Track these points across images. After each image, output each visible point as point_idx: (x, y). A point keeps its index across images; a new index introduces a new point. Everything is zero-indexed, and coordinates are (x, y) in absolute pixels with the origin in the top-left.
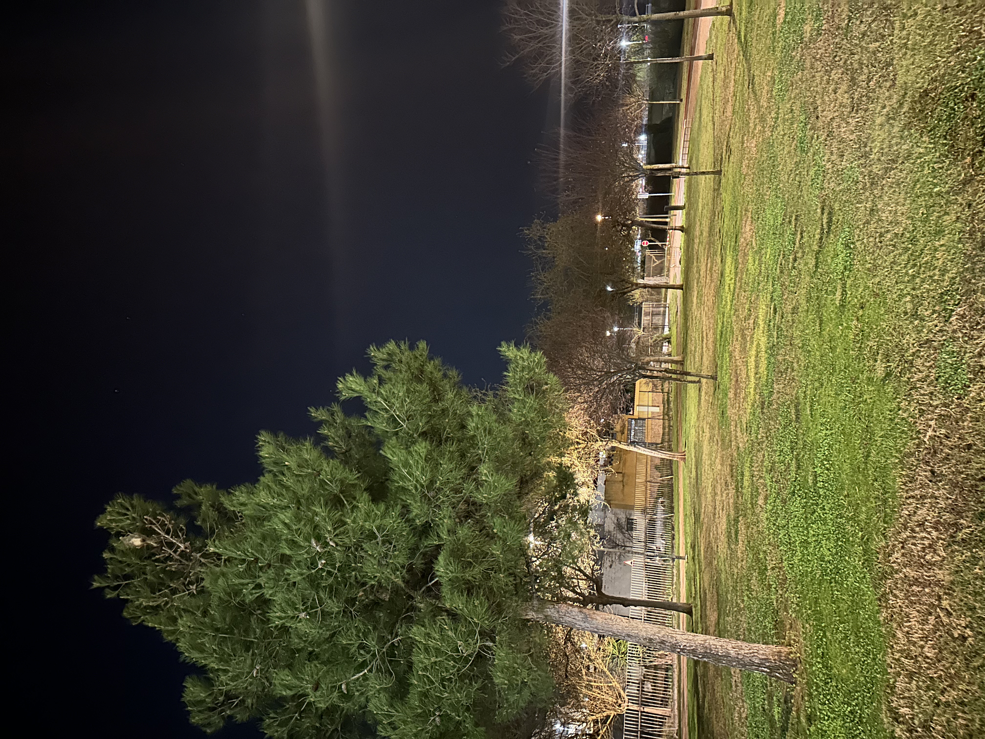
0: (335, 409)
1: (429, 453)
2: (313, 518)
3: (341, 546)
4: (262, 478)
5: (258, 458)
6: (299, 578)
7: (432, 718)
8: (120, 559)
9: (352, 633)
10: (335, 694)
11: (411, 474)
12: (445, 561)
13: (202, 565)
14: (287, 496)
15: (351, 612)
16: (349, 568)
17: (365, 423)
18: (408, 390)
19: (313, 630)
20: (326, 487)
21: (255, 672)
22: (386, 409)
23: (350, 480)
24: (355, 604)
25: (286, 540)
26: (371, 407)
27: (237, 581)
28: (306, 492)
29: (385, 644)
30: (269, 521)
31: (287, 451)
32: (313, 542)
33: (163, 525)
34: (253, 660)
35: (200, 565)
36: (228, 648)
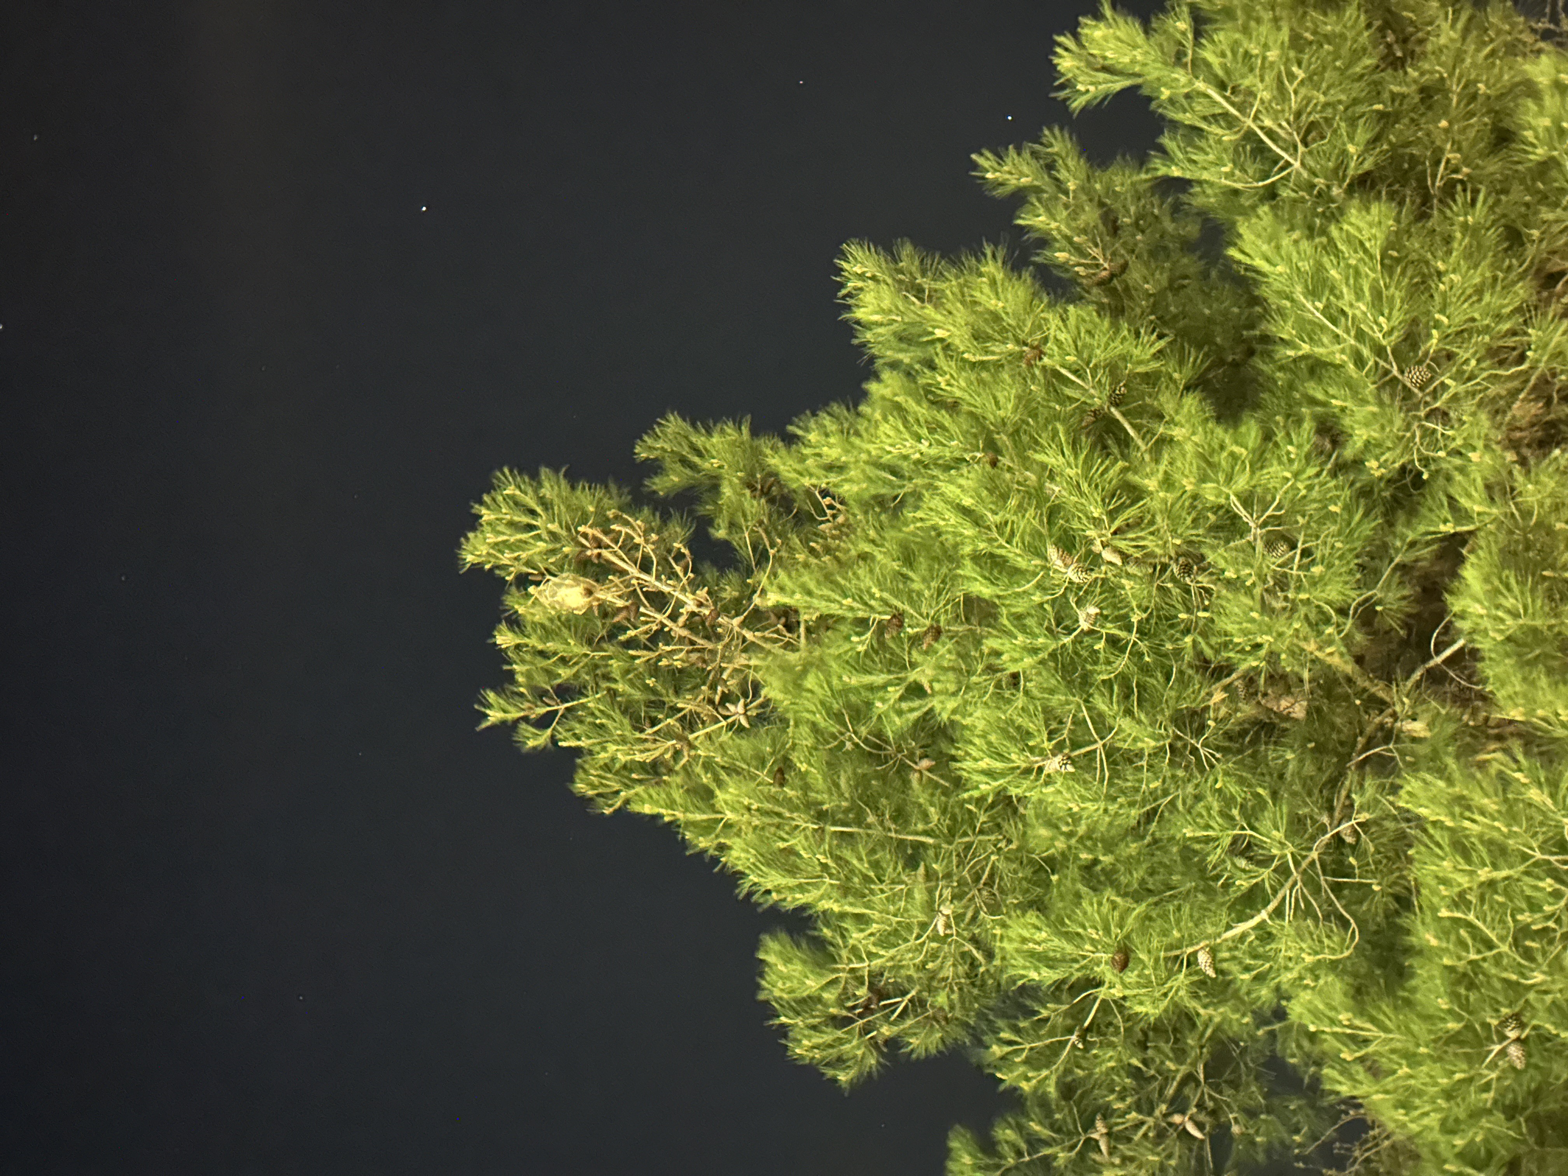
0: (1055, 150)
1: (1393, 242)
2: (1041, 487)
3: (1137, 561)
4: (873, 387)
5: (850, 329)
6: (1028, 661)
7: (1497, 1048)
8: (540, 647)
9: (1209, 809)
10: (1182, 979)
11: (1335, 315)
12: (1487, 580)
13: (749, 648)
14: (953, 428)
15: (1194, 751)
16: (1172, 626)
17: (1162, 171)
18: (1297, 42)
19: (1088, 805)
20: (1068, 392)
21: (940, 922)
22: (1226, 115)
23: (1140, 363)
24: (1202, 728)
25: (976, 558)
26: (1179, 116)
27: (854, 680)
28: (1008, 410)
29: (1313, 839)
30: (917, 508)
31: (935, 299)
32: (1052, 552)
33: (630, 548)
34: (930, 891)
35: (745, 650)
36: (860, 859)
